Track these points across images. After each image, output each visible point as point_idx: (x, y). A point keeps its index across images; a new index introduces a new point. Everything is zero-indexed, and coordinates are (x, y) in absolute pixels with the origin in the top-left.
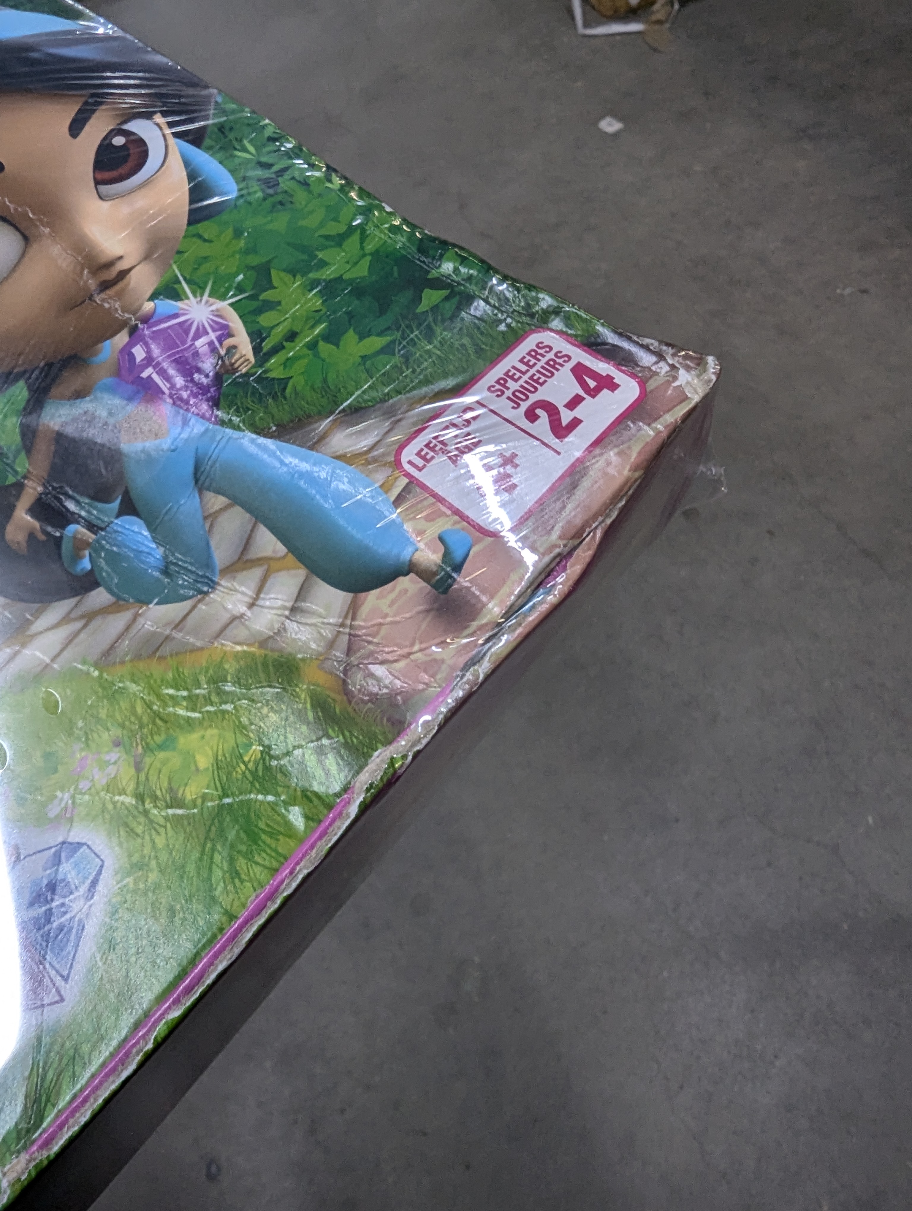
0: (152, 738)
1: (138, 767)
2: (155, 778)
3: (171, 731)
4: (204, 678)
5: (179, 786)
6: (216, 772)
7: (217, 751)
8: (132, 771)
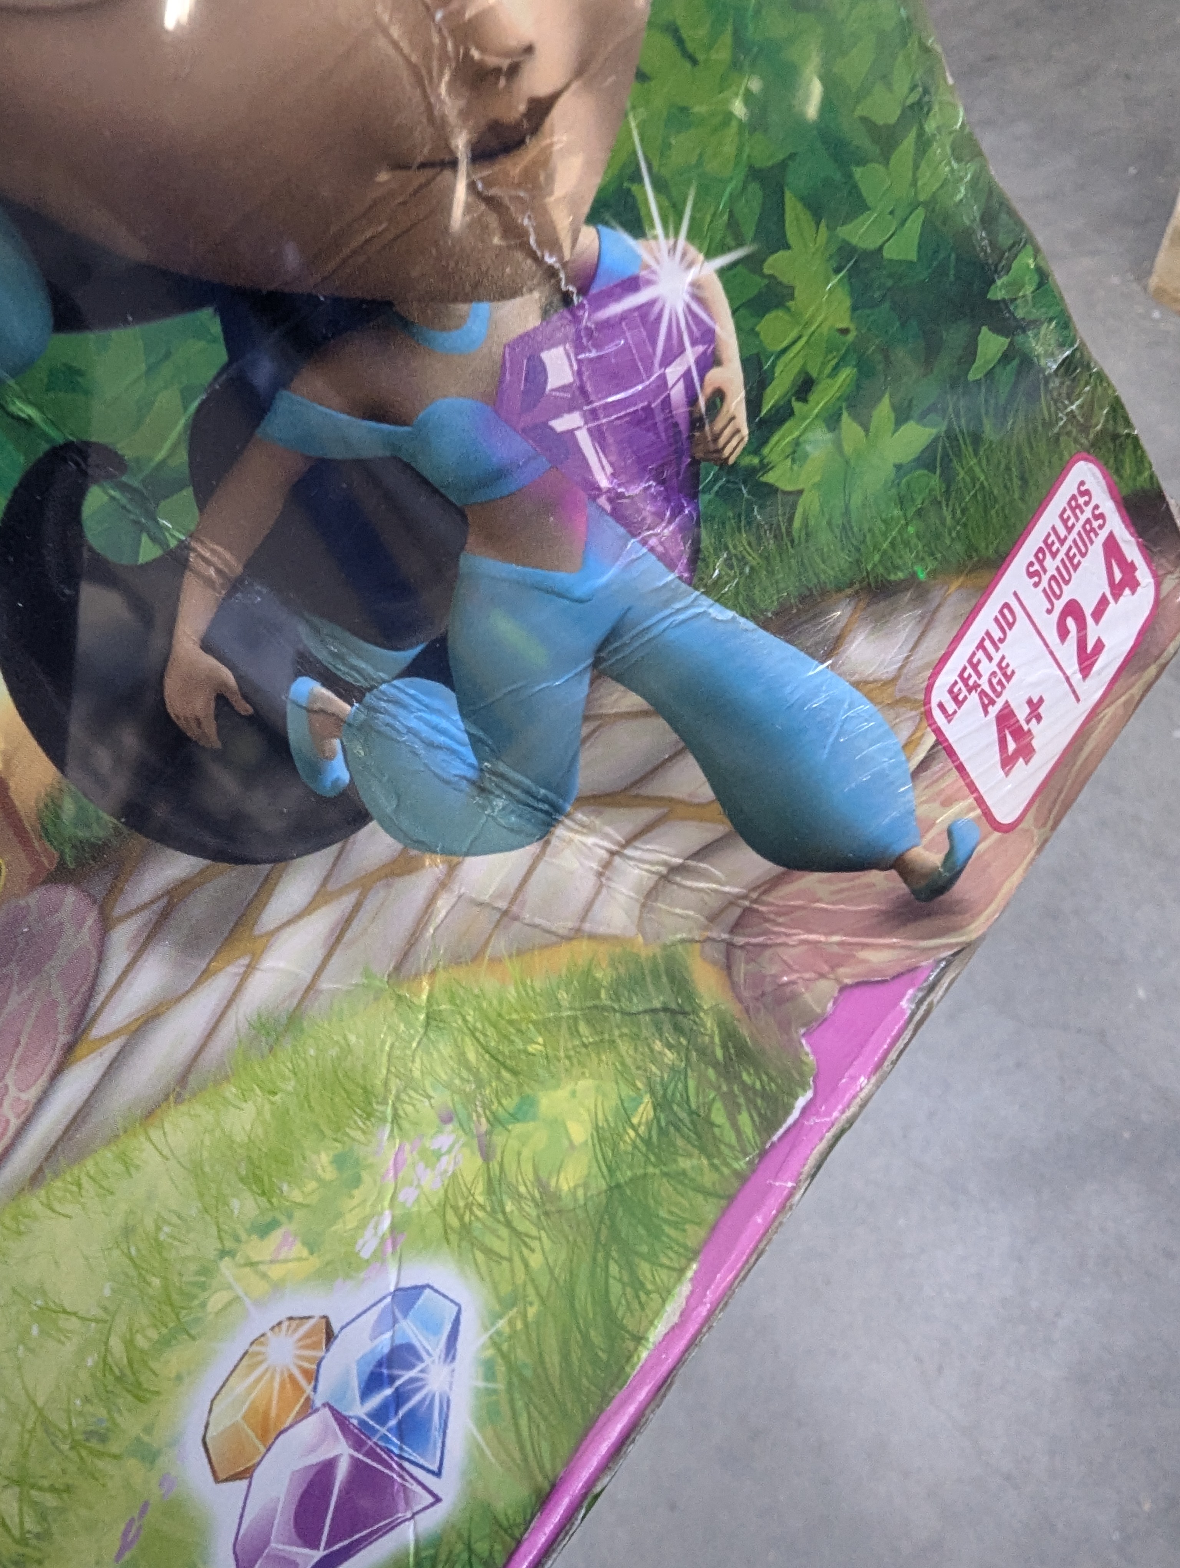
0: (500, 1103)
1: (486, 1153)
2: (514, 1166)
3: (526, 1088)
4: (565, 995)
5: (550, 1174)
6: (598, 1147)
7: (596, 1114)
8: (479, 1161)
